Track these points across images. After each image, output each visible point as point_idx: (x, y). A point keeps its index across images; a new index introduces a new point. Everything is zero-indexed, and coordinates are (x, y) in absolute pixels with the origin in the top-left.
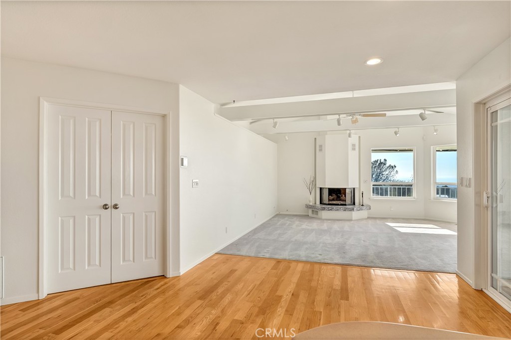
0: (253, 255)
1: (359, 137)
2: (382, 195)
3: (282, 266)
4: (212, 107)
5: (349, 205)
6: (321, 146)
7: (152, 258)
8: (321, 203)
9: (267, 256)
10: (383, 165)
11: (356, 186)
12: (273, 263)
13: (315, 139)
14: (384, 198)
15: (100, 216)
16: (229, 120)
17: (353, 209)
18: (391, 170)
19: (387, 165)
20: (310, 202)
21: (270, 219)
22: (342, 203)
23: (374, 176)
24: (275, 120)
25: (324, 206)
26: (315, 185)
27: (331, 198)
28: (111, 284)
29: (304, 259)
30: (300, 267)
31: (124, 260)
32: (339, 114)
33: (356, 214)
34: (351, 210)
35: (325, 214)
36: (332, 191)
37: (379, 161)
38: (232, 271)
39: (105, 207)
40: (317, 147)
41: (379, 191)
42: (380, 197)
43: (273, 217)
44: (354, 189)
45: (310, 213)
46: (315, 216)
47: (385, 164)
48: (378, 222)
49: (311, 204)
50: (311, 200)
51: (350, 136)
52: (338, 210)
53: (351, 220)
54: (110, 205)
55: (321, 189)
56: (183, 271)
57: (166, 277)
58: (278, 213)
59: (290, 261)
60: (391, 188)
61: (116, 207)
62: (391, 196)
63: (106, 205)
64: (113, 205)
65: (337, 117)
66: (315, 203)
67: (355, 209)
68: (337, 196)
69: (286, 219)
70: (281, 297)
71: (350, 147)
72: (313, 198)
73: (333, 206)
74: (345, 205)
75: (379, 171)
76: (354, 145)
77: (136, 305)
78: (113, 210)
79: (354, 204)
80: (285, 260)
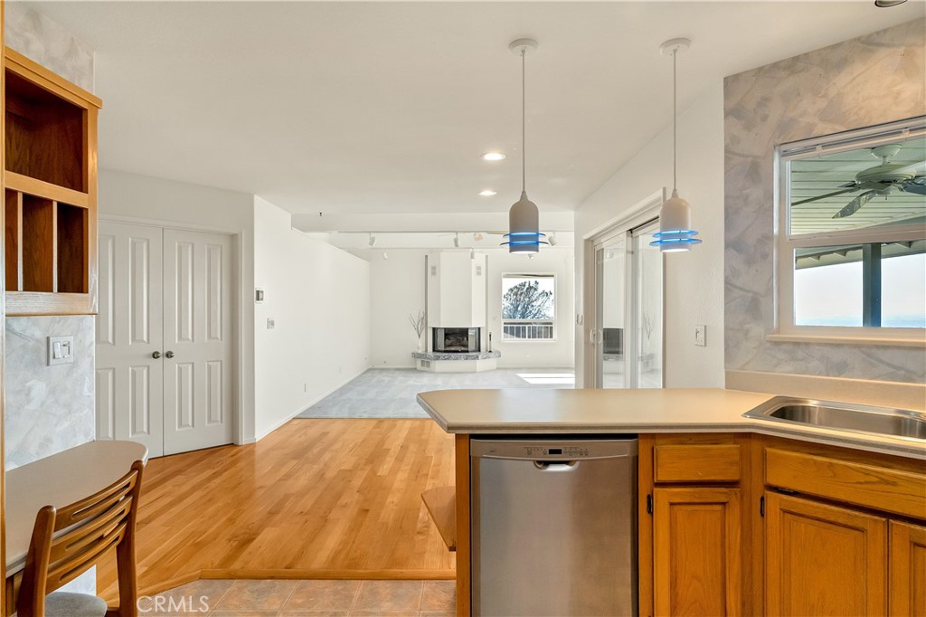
0: (346, 416)
1: (487, 256)
2: (518, 336)
3: (385, 425)
4: (288, 218)
5: (474, 351)
6: (434, 268)
7: (216, 421)
8: (434, 350)
9: (365, 416)
10: (532, 290)
11: (481, 324)
12: (375, 422)
13: (426, 256)
14: (520, 340)
15: (148, 367)
16: (303, 231)
17: (478, 357)
18: (545, 298)
19: (540, 291)
20: (418, 348)
21: (360, 376)
22: (463, 349)
23: (519, 309)
24: (373, 235)
25: (438, 354)
26: (426, 324)
27: (448, 342)
28: (164, 456)
29: (413, 416)
30: (408, 424)
31: (180, 425)
32: (457, 232)
33: (481, 364)
34: (474, 359)
35: (440, 365)
36: (449, 333)
37: (527, 286)
38: (325, 434)
39: (155, 355)
40: (429, 269)
41: (515, 331)
42: (515, 340)
43: (364, 373)
44: (479, 329)
45: (419, 366)
46: (425, 369)
47: (536, 289)
48: (509, 372)
49: (420, 352)
50: (420, 345)
51: (472, 257)
52: (457, 359)
53: (475, 372)
54: (161, 352)
55: (434, 329)
56: (259, 435)
57: (237, 446)
58: (371, 367)
59: (395, 420)
60: (529, 327)
61: (169, 355)
62: (529, 337)
63: (157, 353)
64: (165, 352)
65: (453, 236)
66: (426, 351)
67: (480, 356)
68: (455, 341)
69: (384, 374)
70: (389, 450)
71: (474, 271)
72: (423, 343)
73: (450, 354)
74: (468, 352)
75: (527, 299)
76: (479, 268)
77: (214, 471)
78: (166, 359)
79: (479, 351)
80: (389, 419)
